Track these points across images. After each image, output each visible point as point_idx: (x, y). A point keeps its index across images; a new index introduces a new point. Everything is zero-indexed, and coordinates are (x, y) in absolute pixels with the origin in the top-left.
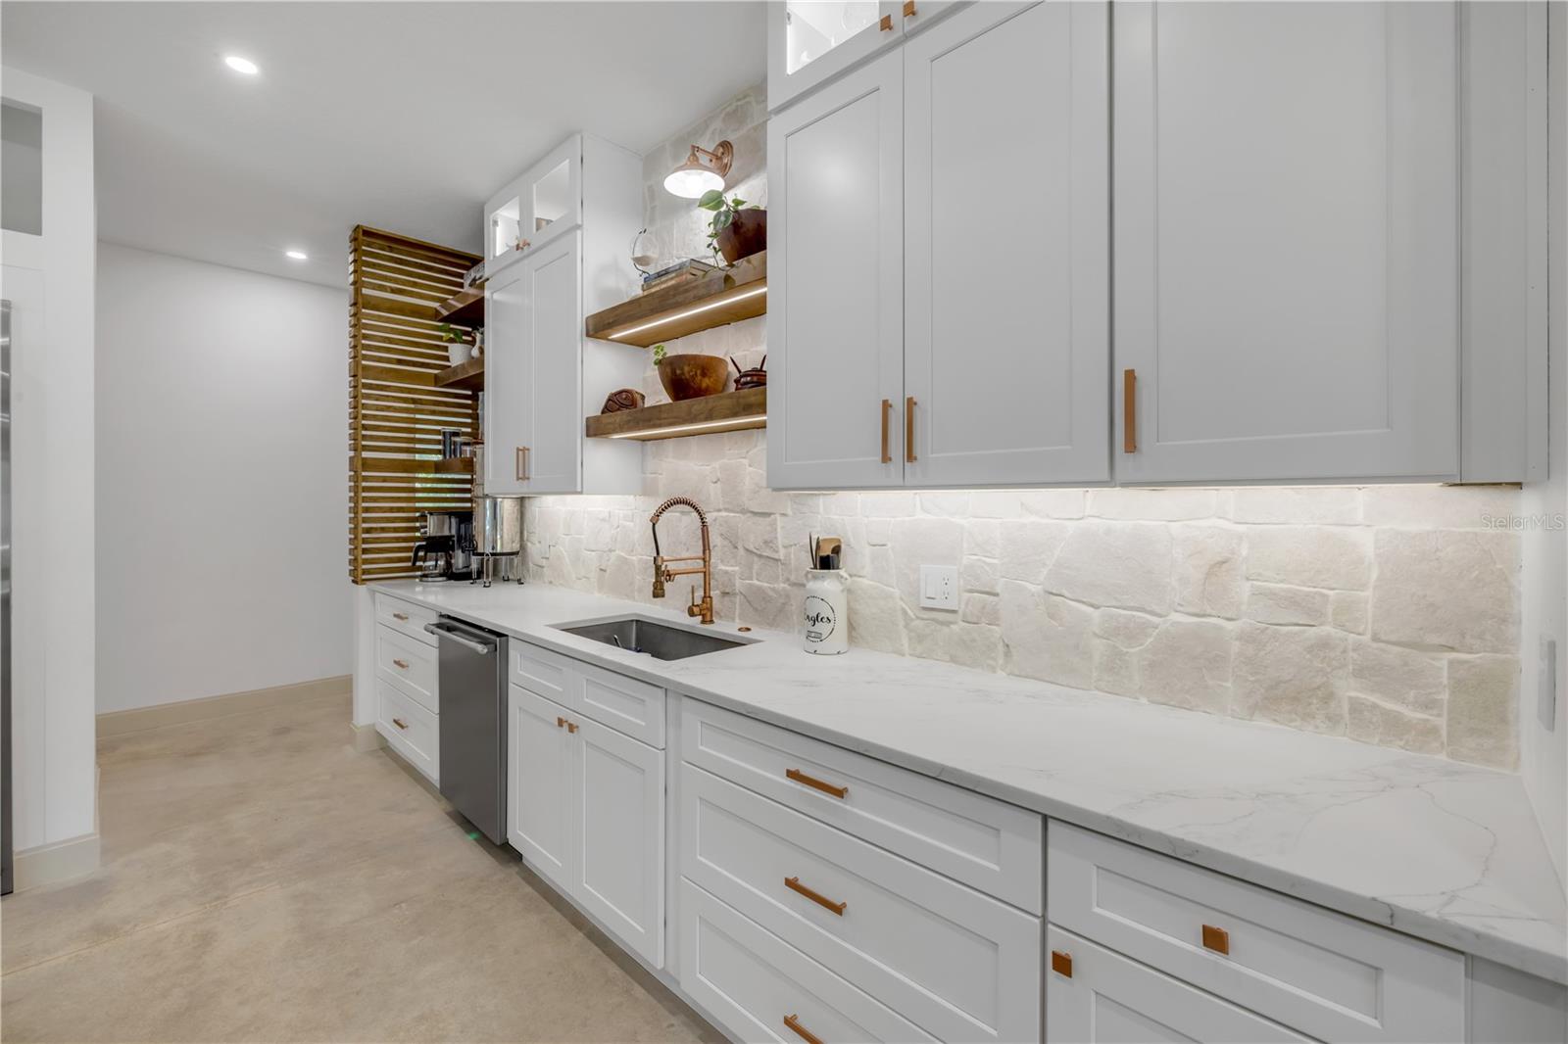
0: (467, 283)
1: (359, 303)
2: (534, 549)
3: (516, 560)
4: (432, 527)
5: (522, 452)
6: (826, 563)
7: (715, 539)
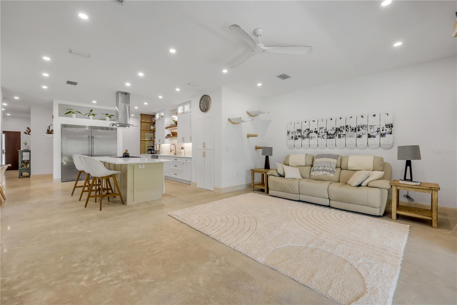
0: (153, 119)
1: (141, 122)
2: (161, 150)
3: (159, 151)
4: (149, 148)
5: (159, 139)
6: (182, 149)
7: (176, 148)
